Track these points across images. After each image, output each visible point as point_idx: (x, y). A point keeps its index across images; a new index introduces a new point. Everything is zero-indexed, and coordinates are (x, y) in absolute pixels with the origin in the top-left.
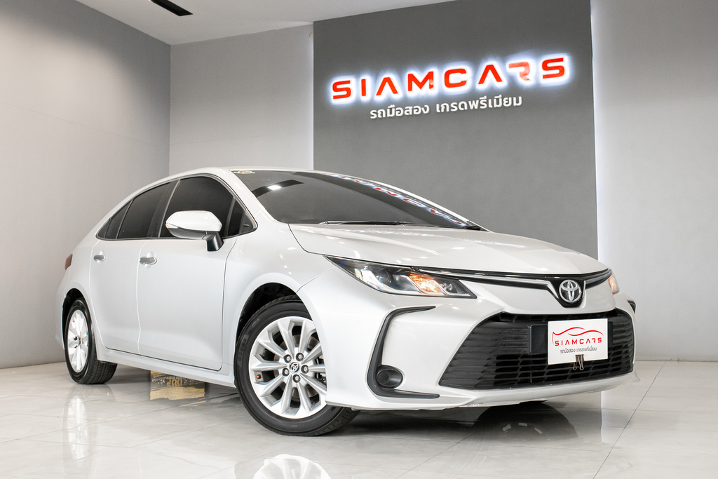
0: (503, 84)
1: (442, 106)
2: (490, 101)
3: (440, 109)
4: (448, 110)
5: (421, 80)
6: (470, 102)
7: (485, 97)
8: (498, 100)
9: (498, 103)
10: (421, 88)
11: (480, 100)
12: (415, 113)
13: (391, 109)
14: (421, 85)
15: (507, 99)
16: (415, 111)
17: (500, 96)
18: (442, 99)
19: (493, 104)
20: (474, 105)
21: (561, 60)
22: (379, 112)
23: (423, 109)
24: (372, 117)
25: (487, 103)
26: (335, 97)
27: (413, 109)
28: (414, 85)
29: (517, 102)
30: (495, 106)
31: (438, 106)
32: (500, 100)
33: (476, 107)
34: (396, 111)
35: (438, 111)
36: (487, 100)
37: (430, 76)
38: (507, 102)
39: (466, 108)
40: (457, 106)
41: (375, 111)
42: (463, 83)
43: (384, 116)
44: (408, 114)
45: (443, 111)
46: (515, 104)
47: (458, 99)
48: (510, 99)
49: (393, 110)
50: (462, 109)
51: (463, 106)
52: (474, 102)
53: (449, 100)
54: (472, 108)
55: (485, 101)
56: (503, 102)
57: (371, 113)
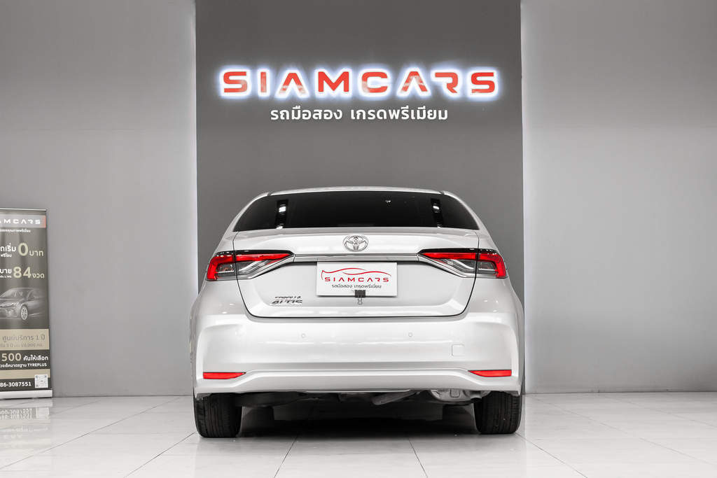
0: (427, 94)
1: (358, 112)
2: (412, 111)
3: (355, 115)
4: (364, 118)
5: (334, 80)
6: (390, 111)
7: (407, 107)
8: (421, 111)
9: (421, 115)
10: (334, 90)
11: (401, 110)
12: (325, 118)
13: (296, 111)
14: (334, 86)
15: (431, 111)
16: (325, 115)
17: (424, 107)
18: (357, 103)
19: (415, 115)
20: (394, 115)
21: (491, 74)
22: (281, 112)
23: (335, 114)
24: (272, 118)
25: (409, 113)
26: (227, 90)
27: (323, 113)
28: (326, 85)
29: (443, 116)
30: (419, 117)
31: (352, 111)
32: (424, 111)
33: (397, 117)
34: (302, 113)
35: (353, 118)
36: (410, 110)
37: (345, 77)
38: (431, 115)
39: (385, 117)
40: (375, 114)
41: (277, 111)
42: (383, 89)
43: (288, 118)
44: (317, 118)
45: (358, 118)
46: (440, 118)
47: (376, 105)
48: (435, 111)
49: (299, 111)
50: (381, 118)
51: (382, 114)
52: (394, 111)
53: (366, 105)
54: (392, 118)
55: (407, 111)
56: (427, 114)
57: (272, 113)
